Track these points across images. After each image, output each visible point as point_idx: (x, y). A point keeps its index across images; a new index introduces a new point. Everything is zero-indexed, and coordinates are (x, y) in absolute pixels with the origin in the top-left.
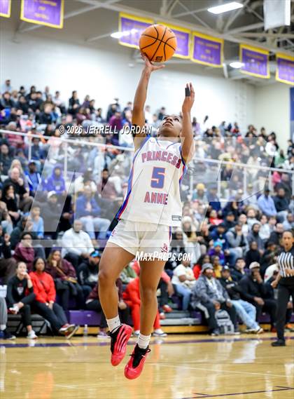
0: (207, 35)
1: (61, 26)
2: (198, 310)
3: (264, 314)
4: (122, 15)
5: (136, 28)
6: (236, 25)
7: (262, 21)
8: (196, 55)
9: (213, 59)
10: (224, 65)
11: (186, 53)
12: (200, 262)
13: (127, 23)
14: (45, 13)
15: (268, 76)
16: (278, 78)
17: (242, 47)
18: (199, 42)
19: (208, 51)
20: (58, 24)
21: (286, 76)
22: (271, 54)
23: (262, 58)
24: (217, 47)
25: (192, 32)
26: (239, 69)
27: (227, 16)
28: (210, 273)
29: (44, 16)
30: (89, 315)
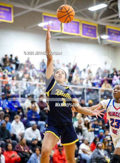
0: (89, 22)
1: (12, 21)
4: (44, 14)
5: (51, 21)
6: (103, 16)
7: (117, 13)
8: (84, 33)
9: (92, 35)
10: (98, 38)
11: (78, 32)
12: (95, 141)
13: (47, 18)
14: (3, 15)
17: (107, 27)
18: (85, 27)
19: (90, 31)
23: (118, 33)
24: (94, 28)
25: (81, 21)
26: (106, 39)
27: (98, 12)
28: (100, 147)
29: (3, 17)
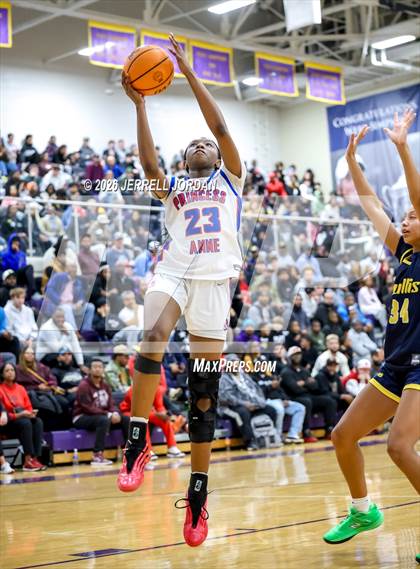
0: (211, 44)
1: (9, 45)
2: (226, 417)
3: (316, 416)
4: (92, 24)
5: (112, 41)
6: (245, 29)
7: (283, 20)
9: (219, 76)
10: (235, 83)
13: (100, 34)
15: (296, 94)
16: (309, 96)
17: (258, 56)
18: (199, 54)
19: (212, 65)
20: (7, 42)
21: (320, 92)
22: (298, 64)
23: (286, 70)
24: (224, 59)
25: (188, 41)
26: (255, 86)
27: (233, 17)
30: (78, 436)
